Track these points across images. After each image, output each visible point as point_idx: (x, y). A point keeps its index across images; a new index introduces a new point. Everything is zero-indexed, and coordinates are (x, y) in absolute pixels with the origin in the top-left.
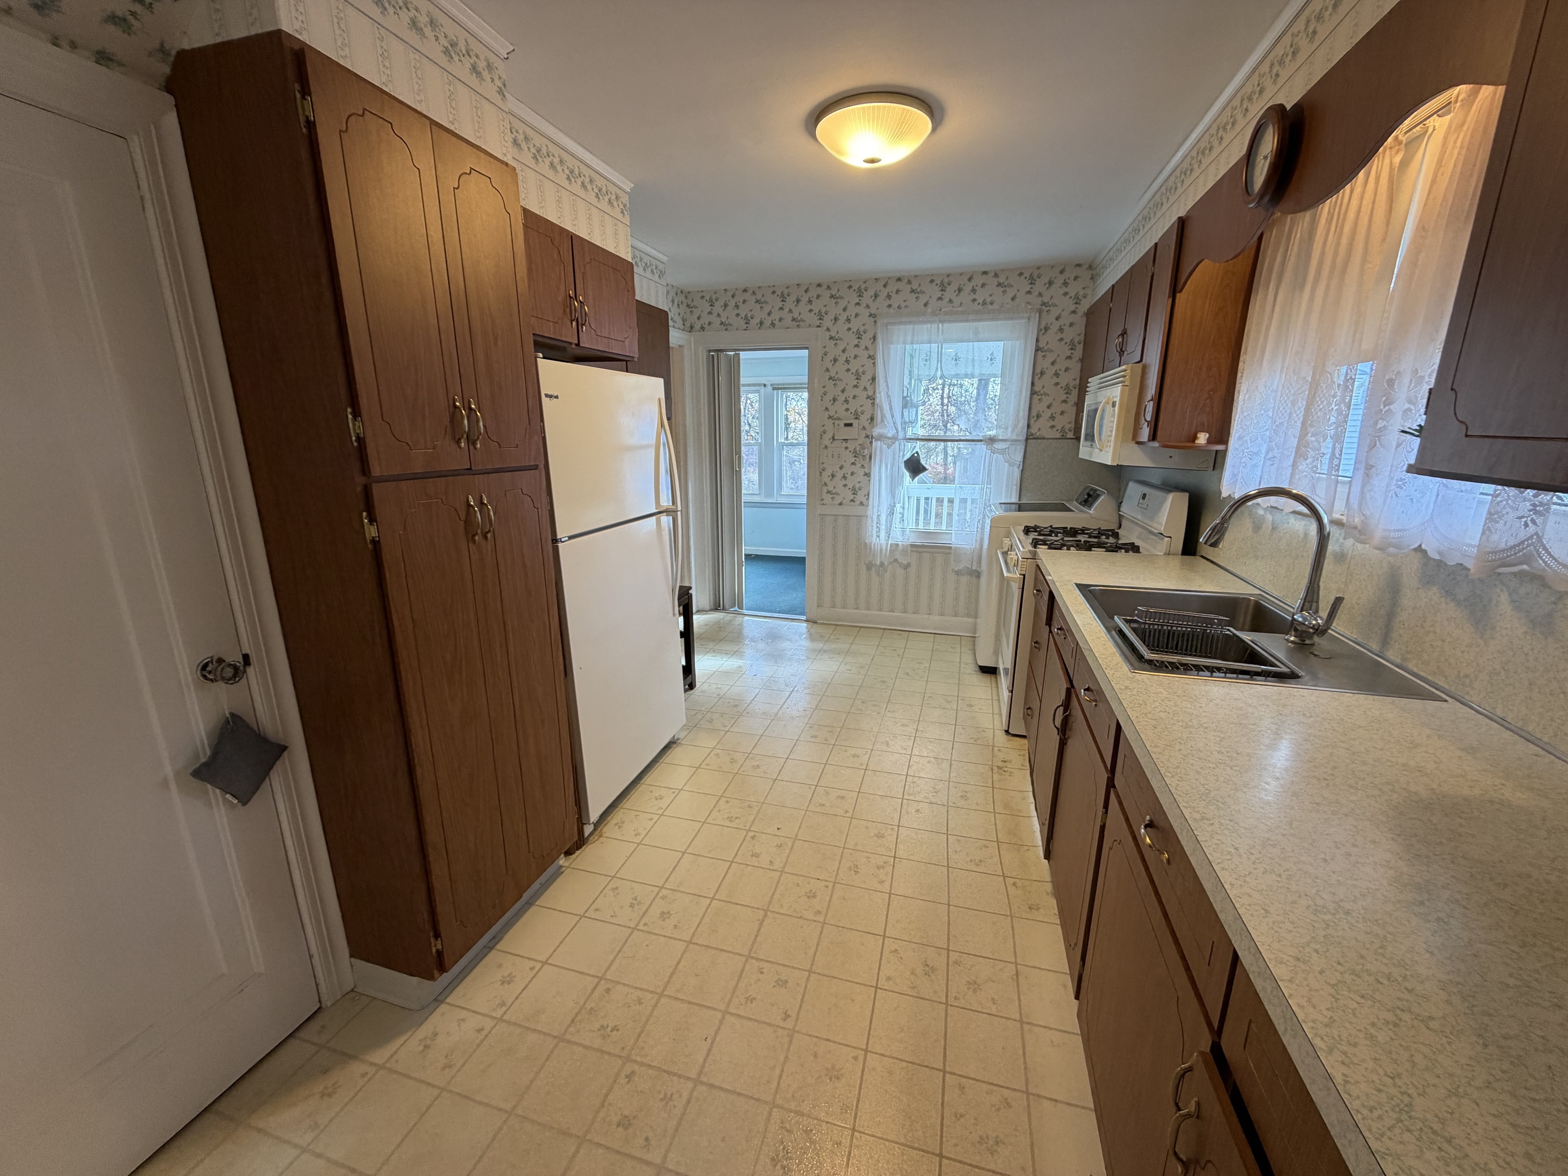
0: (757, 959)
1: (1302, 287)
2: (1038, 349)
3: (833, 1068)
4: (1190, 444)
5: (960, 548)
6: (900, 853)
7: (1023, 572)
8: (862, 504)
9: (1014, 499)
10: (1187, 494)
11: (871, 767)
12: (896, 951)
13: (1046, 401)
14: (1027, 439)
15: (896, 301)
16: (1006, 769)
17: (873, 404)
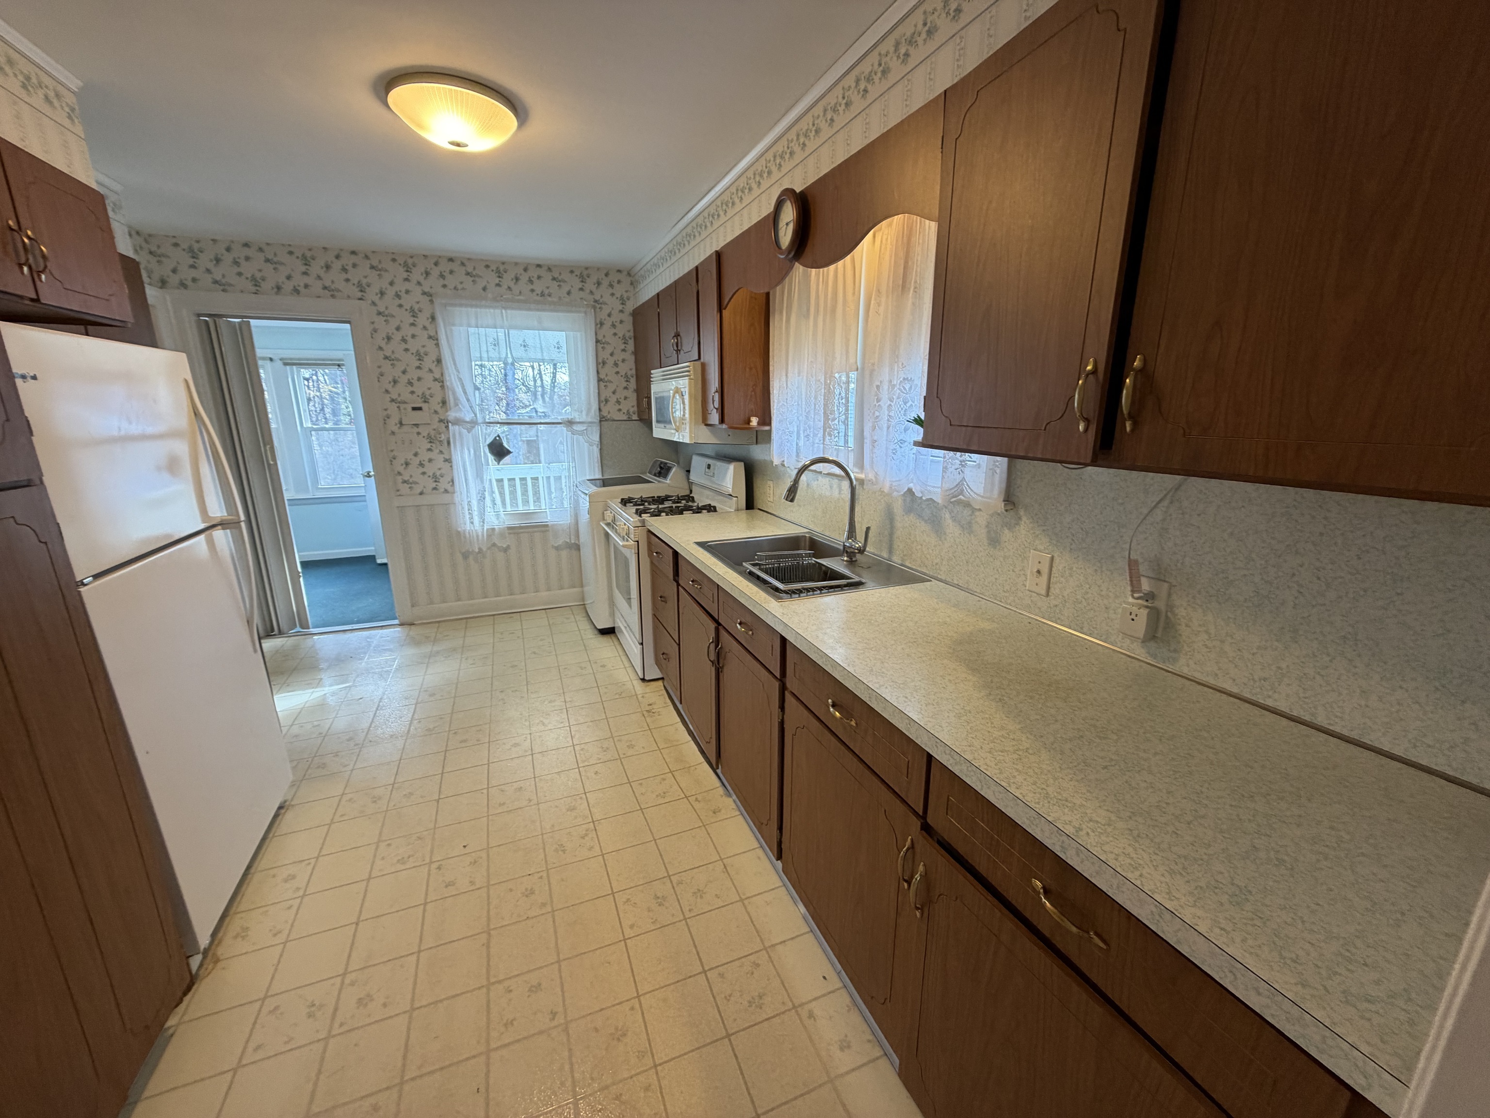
0: (499, 982)
1: (807, 316)
2: (597, 341)
3: (617, 1029)
4: (747, 426)
5: (556, 525)
6: (597, 817)
7: (637, 539)
8: (446, 491)
9: (598, 476)
10: (742, 464)
11: (537, 749)
12: (628, 900)
13: (612, 387)
14: (600, 421)
15: (451, 281)
16: (653, 711)
17: (442, 387)
